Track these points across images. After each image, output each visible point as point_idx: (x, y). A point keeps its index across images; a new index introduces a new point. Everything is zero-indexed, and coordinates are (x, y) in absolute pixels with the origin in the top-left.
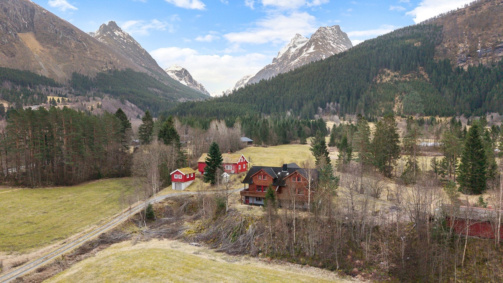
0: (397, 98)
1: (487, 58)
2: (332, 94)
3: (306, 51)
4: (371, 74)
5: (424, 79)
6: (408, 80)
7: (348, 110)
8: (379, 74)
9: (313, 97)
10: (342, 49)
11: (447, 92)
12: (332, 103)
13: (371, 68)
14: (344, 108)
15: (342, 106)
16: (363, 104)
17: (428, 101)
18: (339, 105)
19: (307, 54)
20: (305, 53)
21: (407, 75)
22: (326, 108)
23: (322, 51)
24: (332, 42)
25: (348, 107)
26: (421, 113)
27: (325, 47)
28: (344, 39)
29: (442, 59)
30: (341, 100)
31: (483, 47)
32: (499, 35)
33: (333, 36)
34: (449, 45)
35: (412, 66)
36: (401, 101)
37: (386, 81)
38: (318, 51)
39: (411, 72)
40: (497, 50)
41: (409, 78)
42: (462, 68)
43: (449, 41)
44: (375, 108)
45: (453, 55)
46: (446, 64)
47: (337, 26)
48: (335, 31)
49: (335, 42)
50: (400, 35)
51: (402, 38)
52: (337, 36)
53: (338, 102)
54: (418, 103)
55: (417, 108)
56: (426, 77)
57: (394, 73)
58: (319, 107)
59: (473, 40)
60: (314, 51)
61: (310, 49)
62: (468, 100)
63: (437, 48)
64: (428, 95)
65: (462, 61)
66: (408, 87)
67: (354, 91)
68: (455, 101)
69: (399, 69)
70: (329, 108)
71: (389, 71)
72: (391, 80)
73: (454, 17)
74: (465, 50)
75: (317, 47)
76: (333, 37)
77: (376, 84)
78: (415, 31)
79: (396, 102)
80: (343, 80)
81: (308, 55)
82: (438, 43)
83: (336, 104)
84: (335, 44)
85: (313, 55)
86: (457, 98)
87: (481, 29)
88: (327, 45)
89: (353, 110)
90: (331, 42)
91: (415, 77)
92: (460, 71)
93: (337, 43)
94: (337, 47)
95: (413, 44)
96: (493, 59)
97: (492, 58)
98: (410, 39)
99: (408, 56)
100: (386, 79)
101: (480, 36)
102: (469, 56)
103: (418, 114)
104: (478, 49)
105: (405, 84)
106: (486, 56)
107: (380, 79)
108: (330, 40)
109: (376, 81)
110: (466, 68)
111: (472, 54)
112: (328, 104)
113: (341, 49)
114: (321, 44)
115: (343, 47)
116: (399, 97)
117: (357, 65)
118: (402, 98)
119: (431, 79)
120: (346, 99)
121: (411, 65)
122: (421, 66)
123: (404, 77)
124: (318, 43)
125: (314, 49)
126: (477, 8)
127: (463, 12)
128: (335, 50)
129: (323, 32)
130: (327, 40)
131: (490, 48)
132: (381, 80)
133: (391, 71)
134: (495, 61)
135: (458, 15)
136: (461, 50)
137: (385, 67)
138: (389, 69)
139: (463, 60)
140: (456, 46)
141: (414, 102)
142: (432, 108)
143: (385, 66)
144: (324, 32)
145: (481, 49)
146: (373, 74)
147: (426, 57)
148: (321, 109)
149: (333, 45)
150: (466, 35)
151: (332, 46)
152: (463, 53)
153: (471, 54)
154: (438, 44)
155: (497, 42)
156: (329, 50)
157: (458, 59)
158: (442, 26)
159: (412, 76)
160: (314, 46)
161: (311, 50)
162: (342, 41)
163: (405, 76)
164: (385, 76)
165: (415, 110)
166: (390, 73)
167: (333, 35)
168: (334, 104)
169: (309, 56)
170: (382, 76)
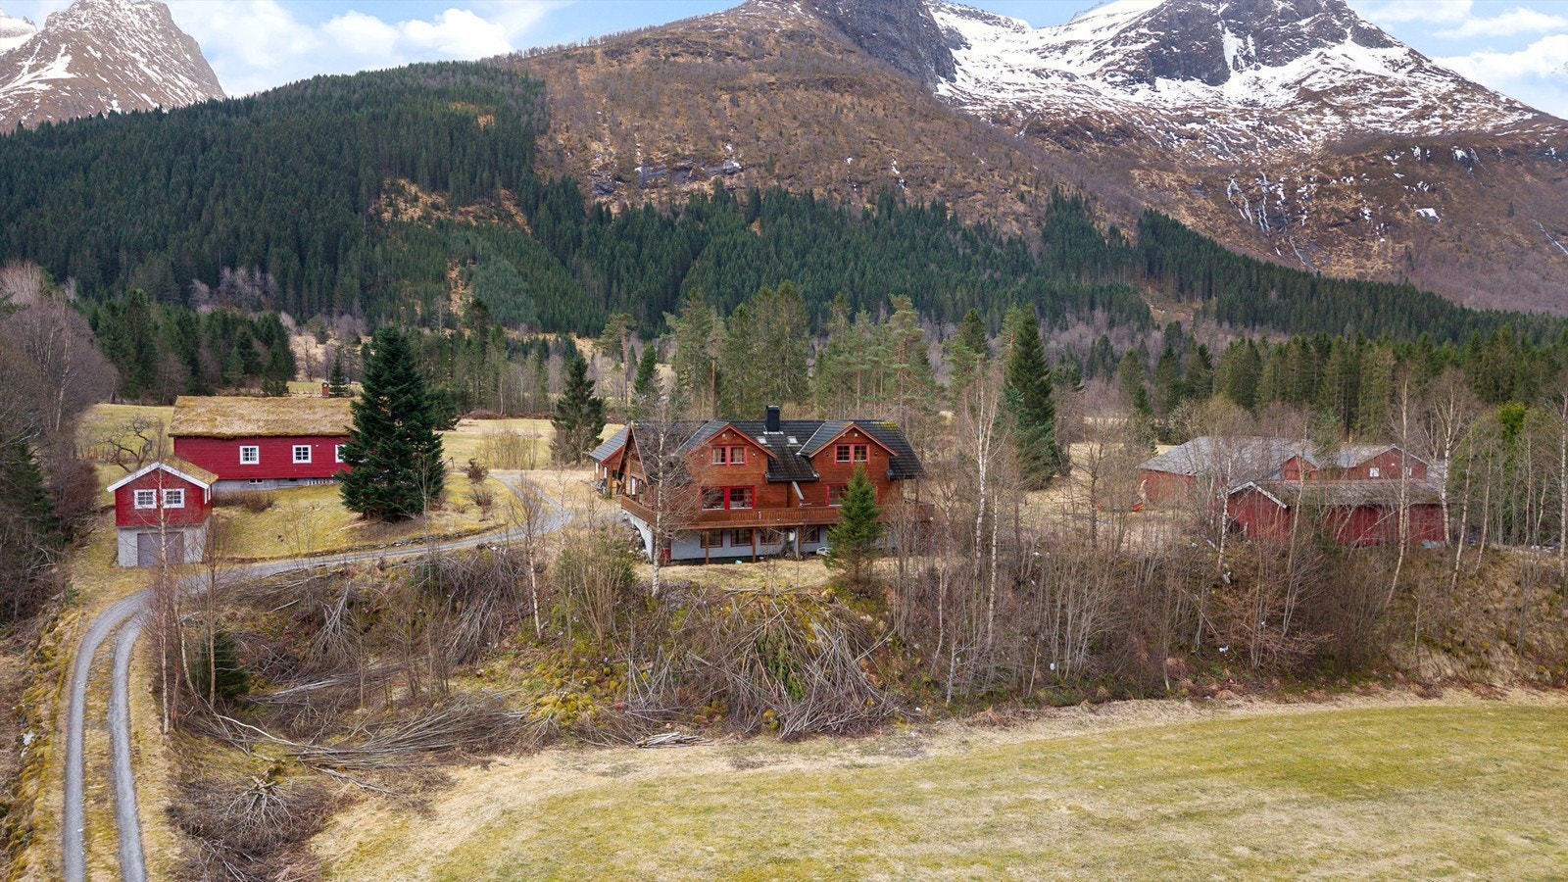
0: (454, 274)
1: (659, 192)
2: (237, 237)
3: (32, 69)
4: (364, 189)
5: (516, 225)
6: (474, 223)
7: (305, 298)
8: (385, 192)
9: (159, 240)
10: (182, 90)
11: (586, 268)
12: (242, 272)
13: (361, 170)
14: (291, 292)
15: (283, 285)
16: (356, 283)
17: (542, 289)
18: (271, 278)
19: (41, 82)
20: (28, 77)
21: (470, 209)
22: (223, 287)
23: (106, 85)
24: (145, 60)
25: (305, 286)
26: (531, 323)
27: (116, 71)
28: (188, 57)
29: (558, 177)
30: (274, 262)
31: (648, 162)
32: (678, 137)
33: (145, 38)
34: (569, 139)
35: (481, 184)
36: (467, 285)
37: (412, 218)
38: (86, 80)
39: (479, 199)
40: (679, 175)
41: (477, 218)
42: (608, 210)
43: (568, 129)
44: (392, 299)
45: (580, 168)
46: (570, 193)
47: (159, 5)
48: (152, 22)
49: (155, 63)
50: (434, 84)
51: (441, 94)
52: (159, 40)
53: (264, 271)
54: (518, 292)
55: (519, 309)
56: (520, 219)
57: (430, 195)
58: (197, 282)
59: (623, 138)
60: (72, 75)
61: (51, 65)
62: (641, 296)
63: (540, 142)
64: (537, 274)
65: (603, 189)
66: (481, 245)
67: (319, 240)
68: (608, 295)
69: (446, 186)
70: (233, 285)
71: (414, 189)
72: (426, 217)
73: (570, 64)
74: (607, 161)
75: (79, 62)
76: (146, 42)
77: (381, 222)
78: (473, 79)
79: (452, 286)
80: (268, 194)
81: (44, 87)
82: (541, 128)
83: (258, 275)
84: (156, 68)
85: (67, 91)
86: (615, 289)
87: (638, 114)
88: (123, 64)
89: (325, 299)
90: (137, 56)
91: (491, 217)
92: (602, 216)
93: (162, 68)
94: (164, 80)
95: (476, 117)
96: (672, 196)
97: (670, 194)
98: (463, 100)
99: (469, 151)
100: (411, 211)
101: (638, 130)
102: (619, 179)
103: (523, 326)
104: (638, 166)
105: (470, 234)
106: (655, 186)
107: (390, 209)
108: (135, 49)
109: (378, 213)
110: (615, 209)
111: (622, 175)
112: (227, 272)
113: (178, 91)
114: (98, 55)
115: (186, 85)
116: (461, 272)
117: (308, 149)
118: (471, 276)
119: (536, 228)
120: (295, 262)
121: (477, 179)
122: (505, 187)
123: (461, 213)
124: (88, 52)
125: (68, 70)
126: (621, 55)
127: (588, 59)
128: (158, 91)
129: (105, 14)
130: (122, 45)
131: (663, 169)
132: (396, 213)
133: (423, 190)
134: (677, 203)
135: (579, 62)
136: (599, 161)
137: (403, 173)
138: (414, 181)
139: (606, 187)
140: (586, 148)
141: (506, 290)
142: (557, 312)
143: (402, 170)
144: (108, 15)
145: (644, 166)
146: (369, 191)
147: (516, 162)
148: (203, 288)
149: (146, 70)
150: (605, 121)
151: (143, 74)
152: (605, 167)
153: (624, 176)
154: (543, 132)
155: (677, 154)
156: (134, 85)
157: (593, 182)
158: (543, 84)
159: (484, 211)
160: (69, 58)
161: (59, 68)
162: (183, 63)
163: (463, 210)
164: (406, 202)
165: (515, 313)
166: (420, 194)
167: (147, 33)
168: (251, 275)
169: (51, 91)
170: (396, 199)
